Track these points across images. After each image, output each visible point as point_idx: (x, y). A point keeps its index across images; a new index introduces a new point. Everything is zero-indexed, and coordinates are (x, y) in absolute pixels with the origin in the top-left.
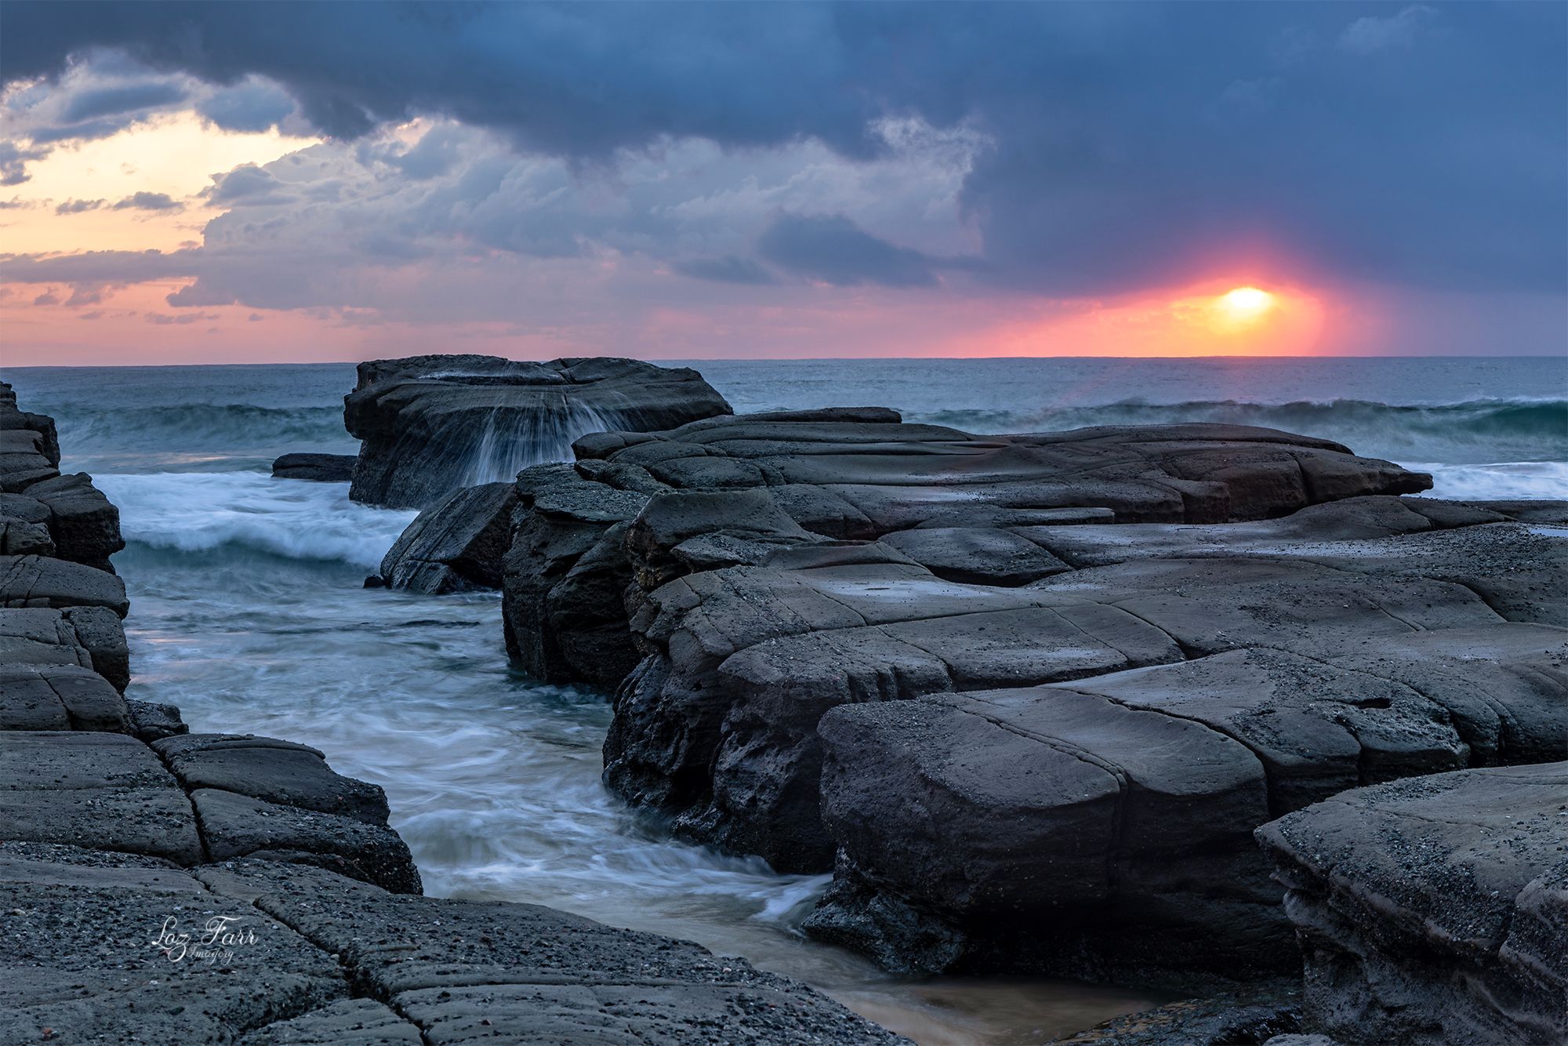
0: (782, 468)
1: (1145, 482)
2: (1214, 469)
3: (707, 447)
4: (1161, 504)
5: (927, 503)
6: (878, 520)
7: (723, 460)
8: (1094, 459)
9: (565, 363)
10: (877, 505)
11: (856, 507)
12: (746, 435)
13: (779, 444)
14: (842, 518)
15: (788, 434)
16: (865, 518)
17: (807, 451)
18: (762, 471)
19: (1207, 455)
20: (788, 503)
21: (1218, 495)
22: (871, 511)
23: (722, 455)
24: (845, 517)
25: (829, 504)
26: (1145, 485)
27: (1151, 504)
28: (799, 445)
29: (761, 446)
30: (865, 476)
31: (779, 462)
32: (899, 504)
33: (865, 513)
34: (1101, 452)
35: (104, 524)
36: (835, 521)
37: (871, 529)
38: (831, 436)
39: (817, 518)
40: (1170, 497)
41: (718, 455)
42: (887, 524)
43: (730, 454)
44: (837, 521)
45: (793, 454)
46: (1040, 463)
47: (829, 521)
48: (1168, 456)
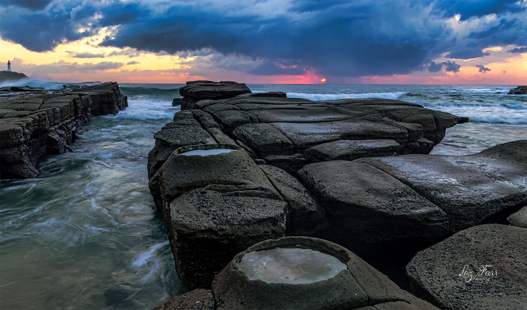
0: (257, 116)
1: (389, 123)
2: (406, 117)
3: (234, 106)
4: (400, 133)
5: (312, 134)
6: (294, 141)
7: (237, 111)
8: (361, 112)
9: (222, 82)
10: (294, 134)
11: (285, 135)
12: (247, 102)
13: (257, 105)
14: (280, 142)
15: (260, 101)
16: (290, 142)
17: (266, 108)
18: (250, 117)
19: (399, 111)
20: (259, 134)
21: (419, 129)
22: (291, 137)
23: (238, 110)
24: (282, 141)
25: (275, 135)
26: (389, 124)
27: (397, 134)
28: (264, 106)
29: (251, 106)
30: (285, 119)
31: (256, 113)
32: (302, 134)
33: (289, 138)
34: (362, 109)
35: (10, 135)
36: (277, 143)
37: (292, 146)
38: (274, 102)
39: (270, 142)
40: (403, 131)
41: (236, 110)
42: (298, 144)
43: (241, 109)
44: (278, 144)
45: (261, 109)
46: (341, 113)
47: (275, 144)
48: (386, 111)
